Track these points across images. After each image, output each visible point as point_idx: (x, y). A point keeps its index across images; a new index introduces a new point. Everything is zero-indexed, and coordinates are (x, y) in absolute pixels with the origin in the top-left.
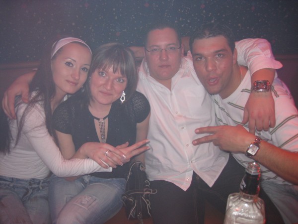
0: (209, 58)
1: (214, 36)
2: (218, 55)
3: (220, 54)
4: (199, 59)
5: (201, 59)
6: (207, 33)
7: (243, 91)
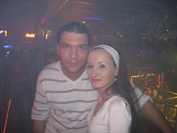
0: (74, 48)
1: (80, 32)
2: (80, 47)
3: (82, 47)
4: (65, 47)
5: (67, 47)
6: (76, 29)
7: (83, 80)
